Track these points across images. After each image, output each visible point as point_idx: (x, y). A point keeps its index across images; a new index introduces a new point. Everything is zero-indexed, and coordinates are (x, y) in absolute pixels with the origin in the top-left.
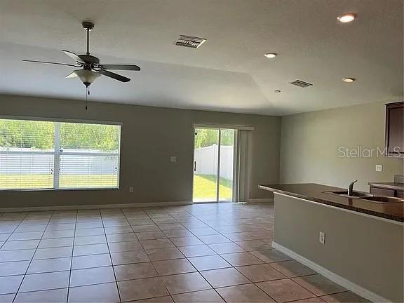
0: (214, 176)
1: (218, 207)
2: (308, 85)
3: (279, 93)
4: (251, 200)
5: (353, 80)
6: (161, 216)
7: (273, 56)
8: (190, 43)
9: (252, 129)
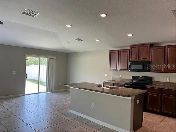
0: (36, 81)
1: (38, 95)
2: (82, 40)
3: (69, 43)
4: (55, 91)
5: (100, 40)
6: (8, 103)
7: (70, 26)
8: (31, 14)
9: (56, 58)
